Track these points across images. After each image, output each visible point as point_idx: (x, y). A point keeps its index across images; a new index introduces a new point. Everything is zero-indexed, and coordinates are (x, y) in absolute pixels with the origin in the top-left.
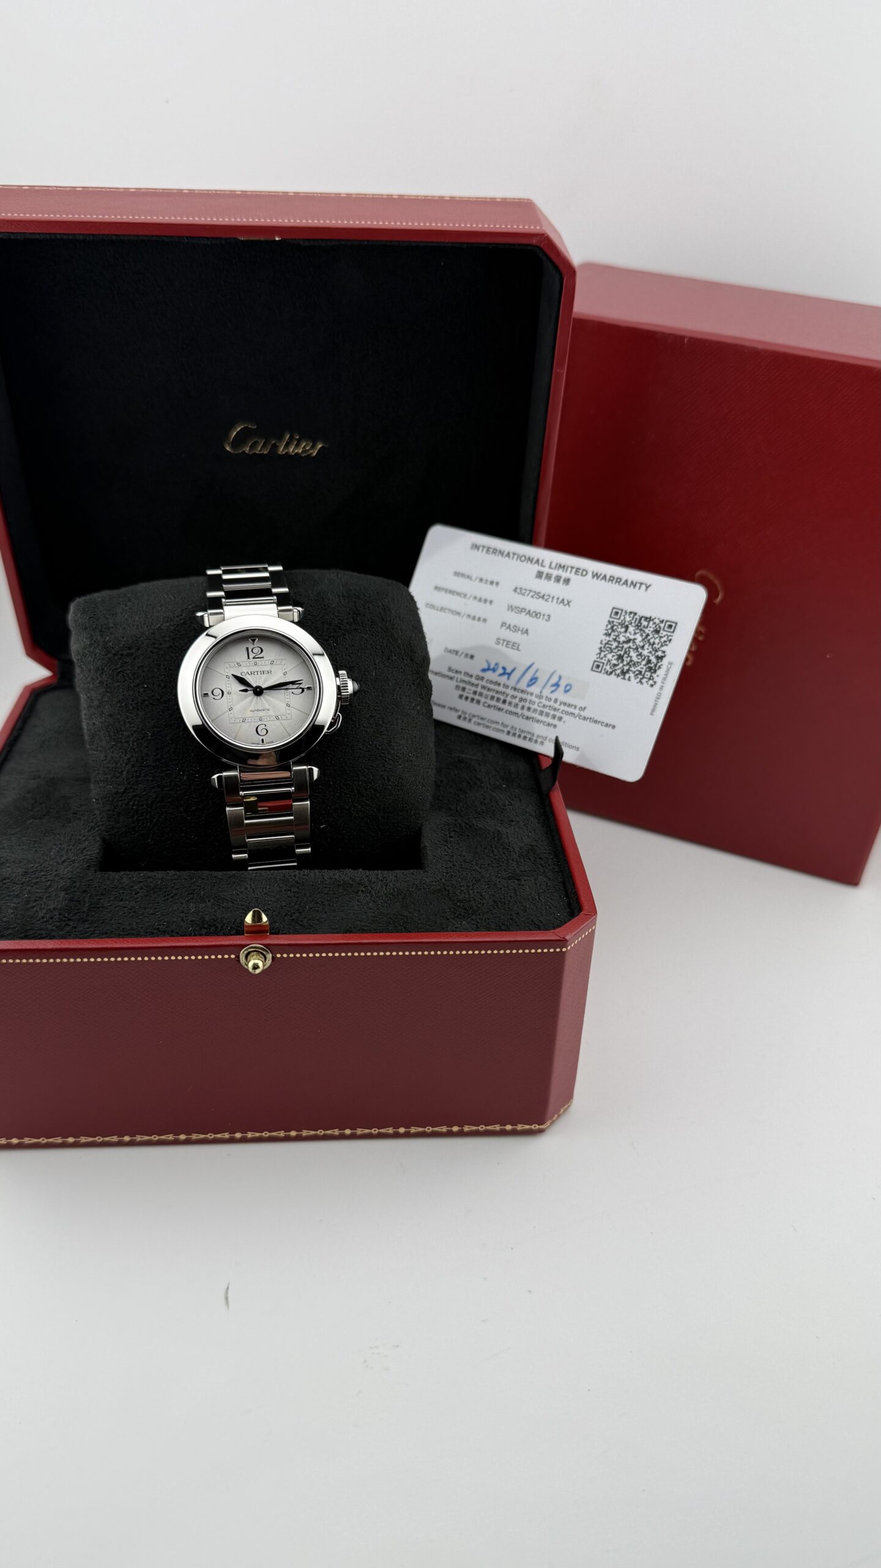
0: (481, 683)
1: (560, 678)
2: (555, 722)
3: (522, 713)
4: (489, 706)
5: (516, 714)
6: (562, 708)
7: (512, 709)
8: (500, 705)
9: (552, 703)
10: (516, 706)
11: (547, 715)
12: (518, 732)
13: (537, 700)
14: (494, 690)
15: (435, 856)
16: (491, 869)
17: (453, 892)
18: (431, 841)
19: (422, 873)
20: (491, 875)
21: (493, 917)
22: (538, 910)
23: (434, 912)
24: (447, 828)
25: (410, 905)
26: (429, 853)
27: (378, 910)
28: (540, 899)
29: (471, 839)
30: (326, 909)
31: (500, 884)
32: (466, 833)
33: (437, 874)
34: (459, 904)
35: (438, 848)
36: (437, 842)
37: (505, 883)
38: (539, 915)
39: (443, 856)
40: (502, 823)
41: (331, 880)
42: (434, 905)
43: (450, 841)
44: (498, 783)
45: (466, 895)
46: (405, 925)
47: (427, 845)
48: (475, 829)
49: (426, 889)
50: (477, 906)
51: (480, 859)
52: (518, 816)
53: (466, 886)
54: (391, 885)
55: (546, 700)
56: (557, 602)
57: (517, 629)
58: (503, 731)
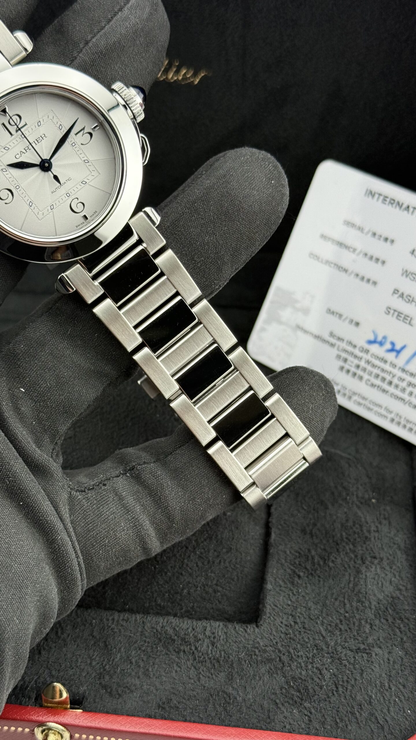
0: (365, 356)
4: (373, 385)
5: (402, 400)
7: (398, 392)
8: (385, 386)
10: (403, 390)
14: (379, 367)
15: (276, 606)
16: (338, 633)
17: (288, 663)
18: (275, 580)
19: (257, 630)
20: (336, 643)
21: (330, 707)
22: (385, 702)
23: (262, 691)
24: (297, 563)
25: (236, 678)
26: (269, 600)
27: (199, 681)
28: (389, 686)
29: (322, 583)
30: (140, 673)
31: (345, 659)
32: (318, 572)
33: (274, 635)
34: (293, 683)
35: (281, 592)
36: (281, 583)
37: (352, 657)
38: (385, 711)
39: (285, 606)
40: (362, 559)
41: (152, 631)
42: (263, 681)
43: (298, 583)
44: (367, 496)
45: (303, 671)
46: (226, 706)
47: (269, 586)
48: (329, 566)
49: (257, 656)
50: (314, 690)
51: (327, 615)
52: (383, 549)
53: (305, 657)
54: (218, 645)
57: (411, 299)
58: (385, 417)
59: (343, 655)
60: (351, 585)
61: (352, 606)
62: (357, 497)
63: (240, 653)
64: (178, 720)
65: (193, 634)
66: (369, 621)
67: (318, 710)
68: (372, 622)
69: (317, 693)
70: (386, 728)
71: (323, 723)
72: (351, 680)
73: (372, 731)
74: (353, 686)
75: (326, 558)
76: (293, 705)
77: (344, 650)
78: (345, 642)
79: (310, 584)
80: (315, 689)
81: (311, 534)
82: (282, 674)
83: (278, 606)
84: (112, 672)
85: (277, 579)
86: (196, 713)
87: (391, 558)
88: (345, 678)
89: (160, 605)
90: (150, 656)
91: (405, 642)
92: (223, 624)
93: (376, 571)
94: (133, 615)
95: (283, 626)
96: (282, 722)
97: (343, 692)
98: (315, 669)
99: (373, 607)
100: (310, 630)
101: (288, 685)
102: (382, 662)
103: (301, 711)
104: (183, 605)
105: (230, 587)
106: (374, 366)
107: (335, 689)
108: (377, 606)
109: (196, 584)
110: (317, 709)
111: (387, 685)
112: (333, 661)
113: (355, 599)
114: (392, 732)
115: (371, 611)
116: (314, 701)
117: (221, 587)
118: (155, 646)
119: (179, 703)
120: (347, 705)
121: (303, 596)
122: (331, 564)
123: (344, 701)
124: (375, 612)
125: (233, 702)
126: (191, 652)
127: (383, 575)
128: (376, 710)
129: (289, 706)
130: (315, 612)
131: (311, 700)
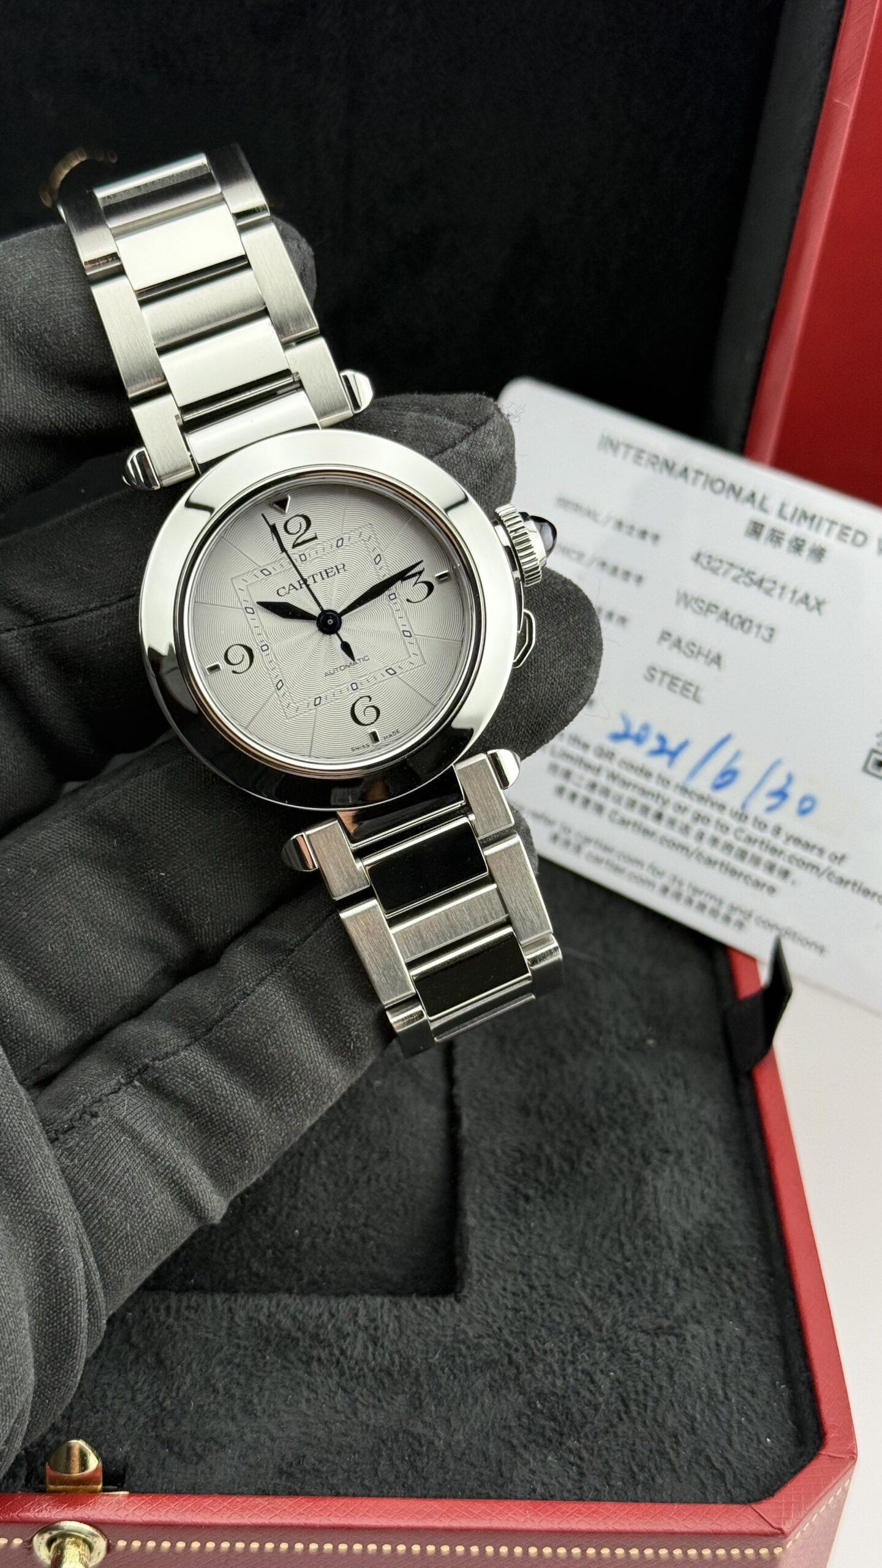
0: (607, 765)
1: (790, 779)
2: (773, 879)
3: (698, 849)
4: (624, 822)
5: (684, 848)
6: (792, 849)
7: (676, 835)
8: (649, 823)
9: (767, 835)
10: (686, 829)
11: (756, 861)
12: (686, 892)
13: (734, 824)
14: (635, 786)
15: (489, 1258)
16: (617, 1301)
17: (528, 1367)
18: (481, 1207)
19: (458, 1307)
20: (615, 1321)
21: (618, 1445)
22: (721, 1426)
23: (482, 1425)
24: (520, 1171)
25: (428, 1403)
26: (474, 1247)
27: (355, 1414)
28: (726, 1394)
29: (572, 1206)
30: (236, 1410)
31: (636, 1349)
32: (562, 1186)
33: (493, 1315)
34: (542, 1404)
35: (495, 1230)
36: (492, 1211)
37: (648, 1344)
38: (723, 1442)
39: (507, 1257)
40: (643, 1155)
41: (250, 1325)
42: (483, 1406)
43: (525, 1210)
44: (636, 1034)
45: (558, 1378)
46: (415, 1461)
47: (471, 1221)
48: (581, 1174)
49: (464, 1357)
50: (582, 1414)
51: (590, 1267)
52: (680, 1134)
53: (558, 1352)
54: (386, 1343)
55: (754, 825)
56: (792, 599)
57: (696, 650)
58: (651, 884)
59: (630, 1342)
60: (629, 1208)
61: (635, 1248)
62: (619, 1036)
63: (431, 1355)
64: (323, 1495)
65: (334, 1325)
66: (671, 1273)
67: (596, 1452)
68: (678, 1274)
69: (590, 1419)
70: (729, 1477)
71: (607, 1477)
72: (652, 1389)
73: (702, 1482)
74: (657, 1401)
75: (575, 1158)
76: (546, 1447)
77: (631, 1333)
78: (632, 1316)
79: (550, 1211)
80: (586, 1412)
81: (541, 1117)
82: (517, 1388)
83: (494, 1256)
84: (178, 1411)
85: (485, 1206)
86: (357, 1478)
87: (698, 1150)
88: (640, 1387)
89: (257, 1275)
90: (252, 1375)
91: (745, 1309)
92: (390, 1301)
93: (673, 1177)
94: (208, 1297)
95: (509, 1295)
96: (528, 1481)
97: (639, 1414)
98: (580, 1374)
99: (676, 1246)
100: (560, 1299)
101: (531, 1407)
102: (705, 1349)
103: (562, 1457)
104: (304, 1269)
105: (392, 1228)
106: (625, 784)
107: (622, 1408)
108: (684, 1243)
109: (324, 1225)
110: (593, 1450)
111: (720, 1392)
112: (613, 1355)
113: (640, 1233)
114: (740, 1483)
115: (673, 1254)
116: (586, 1436)
117: (375, 1229)
118: (259, 1354)
119: (320, 1462)
120: (649, 1438)
121: (540, 1236)
122: (586, 1170)
123: (643, 1429)
124: (680, 1256)
125: (427, 1450)
126: (334, 1359)
127: (687, 1184)
128: (706, 1443)
129: (538, 1449)
130: (566, 1264)
131: (578, 1433)
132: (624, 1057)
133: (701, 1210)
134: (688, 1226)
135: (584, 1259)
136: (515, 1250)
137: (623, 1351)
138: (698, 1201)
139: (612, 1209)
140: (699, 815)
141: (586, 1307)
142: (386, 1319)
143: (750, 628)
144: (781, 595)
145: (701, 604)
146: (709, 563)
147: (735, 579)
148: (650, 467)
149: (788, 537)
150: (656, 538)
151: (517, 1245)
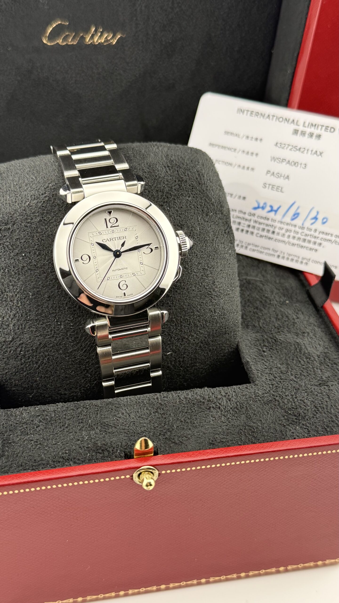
0: (253, 218)
1: (318, 213)
2: (316, 247)
3: (288, 241)
4: (261, 236)
5: (284, 242)
6: (321, 236)
7: (280, 237)
8: (270, 235)
9: (312, 233)
10: (283, 235)
11: (309, 242)
12: (286, 256)
13: (300, 231)
14: (264, 224)
16: (304, 378)
17: (282, 401)
19: (253, 386)
20: (306, 384)
21: (318, 421)
23: (272, 421)
24: (259, 344)
25: (253, 416)
26: (252, 368)
29: (279, 352)
30: (190, 426)
31: (315, 391)
32: (274, 347)
33: (266, 387)
34: (290, 412)
35: (257, 362)
36: (255, 357)
37: (318, 389)
39: (264, 369)
42: (271, 415)
43: (265, 355)
44: (282, 300)
45: (293, 403)
46: (253, 434)
48: (279, 342)
49: (260, 401)
51: (292, 369)
52: (306, 328)
53: (290, 395)
54: (233, 400)
55: (307, 230)
56: (311, 153)
57: (280, 176)
58: (274, 255)
59: (313, 389)
60: (298, 350)
61: (304, 362)
62: (277, 301)
63: (249, 401)
66: (318, 368)
67: (312, 424)
68: (320, 368)
69: (307, 414)
72: (324, 402)
74: (326, 406)
76: (295, 425)
77: (312, 387)
78: (310, 382)
79: (273, 354)
80: (305, 412)
82: (280, 408)
83: (260, 370)
87: (313, 331)
88: (320, 402)
93: (308, 340)
95: (269, 381)
96: (292, 435)
97: (322, 410)
98: (299, 401)
100: (286, 380)
101: (287, 413)
103: (301, 427)
106: (260, 223)
107: (316, 410)
108: (319, 359)
110: (310, 423)
112: (308, 394)
113: (304, 357)
115: (317, 362)
116: (307, 420)
119: (222, 439)
120: (327, 417)
121: (272, 362)
123: (325, 415)
125: (257, 431)
127: (313, 342)
129: (293, 425)
130: (284, 369)
131: (304, 419)
132: (281, 307)
133: (321, 349)
134: (319, 354)
135: (289, 367)
136: (266, 367)
137: (311, 392)
138: (318, 346)
139: (293, 351)
140: (287, 230)
141: (295, 381)
142: (231, 393)
143: (298, 165)
144: (307, 153)
145: (280, 160)
146: (281, 145)
147: (291, 150)
148: (256, 117)
149: (307, 133)
150: (261, 140)
151: (266, 365)
